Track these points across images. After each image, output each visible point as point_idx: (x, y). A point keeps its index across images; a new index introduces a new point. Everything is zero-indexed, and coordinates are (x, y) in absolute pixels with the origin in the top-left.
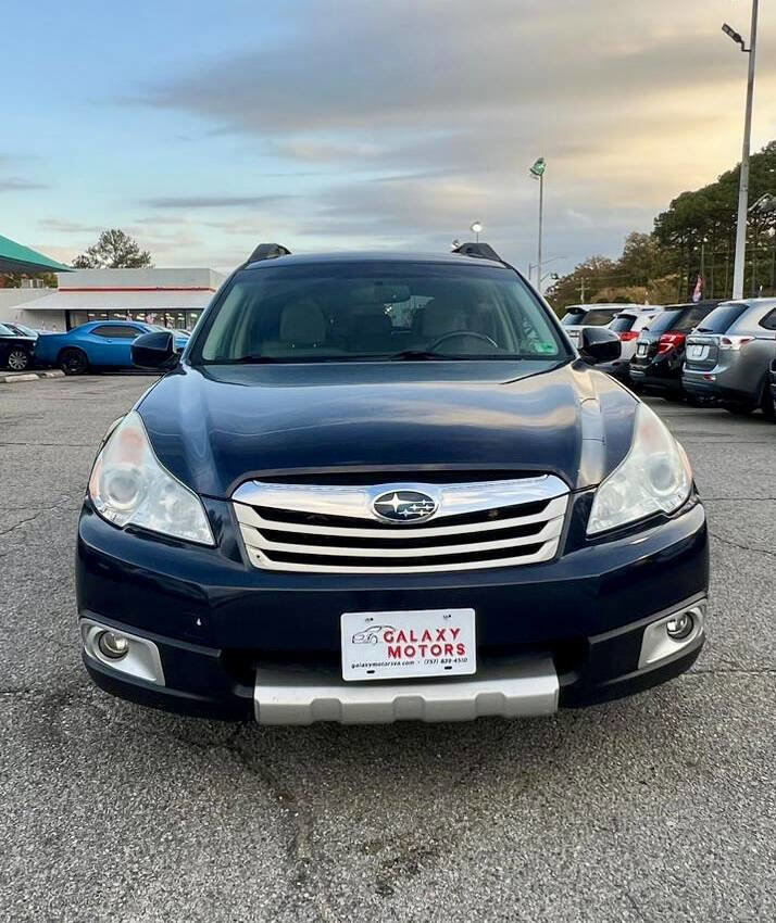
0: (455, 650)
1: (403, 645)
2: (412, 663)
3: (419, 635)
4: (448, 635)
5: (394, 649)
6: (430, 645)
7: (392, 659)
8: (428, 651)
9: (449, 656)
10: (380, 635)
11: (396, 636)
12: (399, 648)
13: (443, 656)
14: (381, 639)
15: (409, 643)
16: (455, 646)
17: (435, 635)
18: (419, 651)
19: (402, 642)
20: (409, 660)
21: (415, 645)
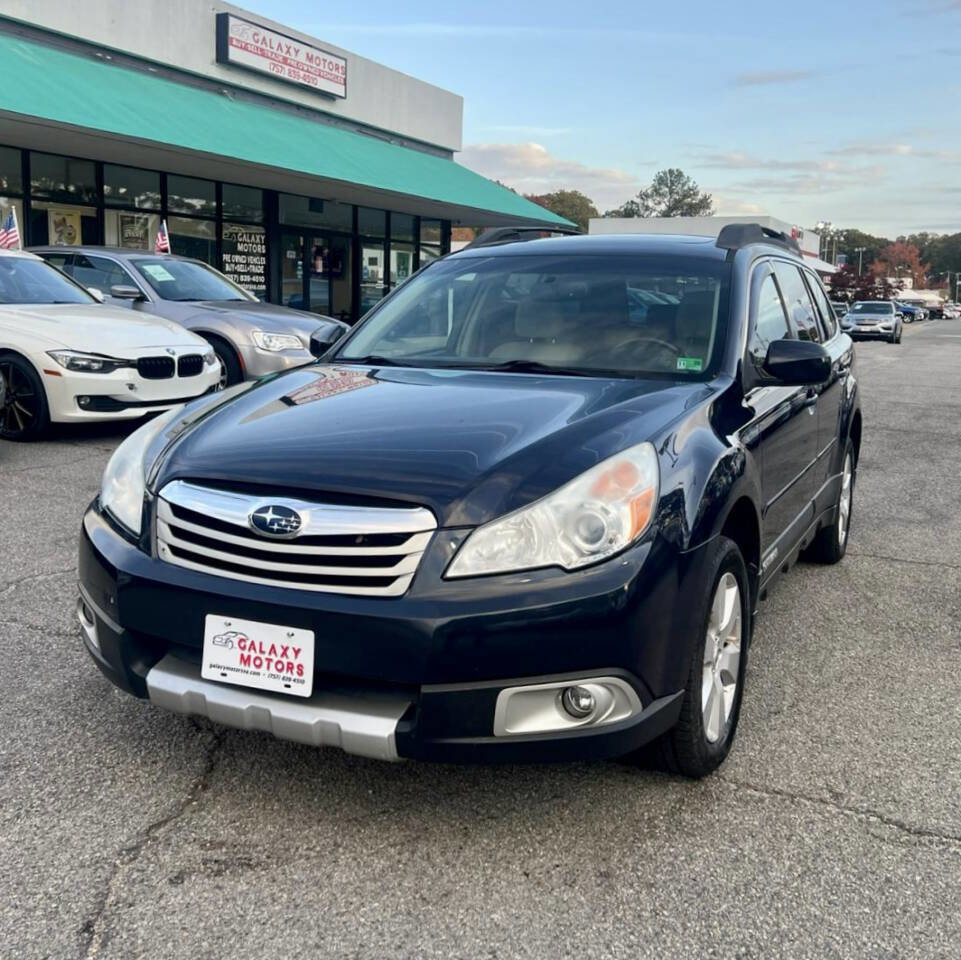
0: (295, 670)
1: (253, 655)
2: (258, 674)
3: (267, 648)
4: (290, 653)
5: (246, 657)
6: (275, 659)
7: (242, 667)
8: (272, 665)
9: (289, 675)
10: (236, 640)
11: (248, 643)
12: (249, 657)
13: (284, 673)
14: (236, 645)
15: (258, 654)
16: (295, 665)
17: (280, 651)
18: (265, 664)
19: (252, 651)
20: (257, 670)
21: (263, 657)
